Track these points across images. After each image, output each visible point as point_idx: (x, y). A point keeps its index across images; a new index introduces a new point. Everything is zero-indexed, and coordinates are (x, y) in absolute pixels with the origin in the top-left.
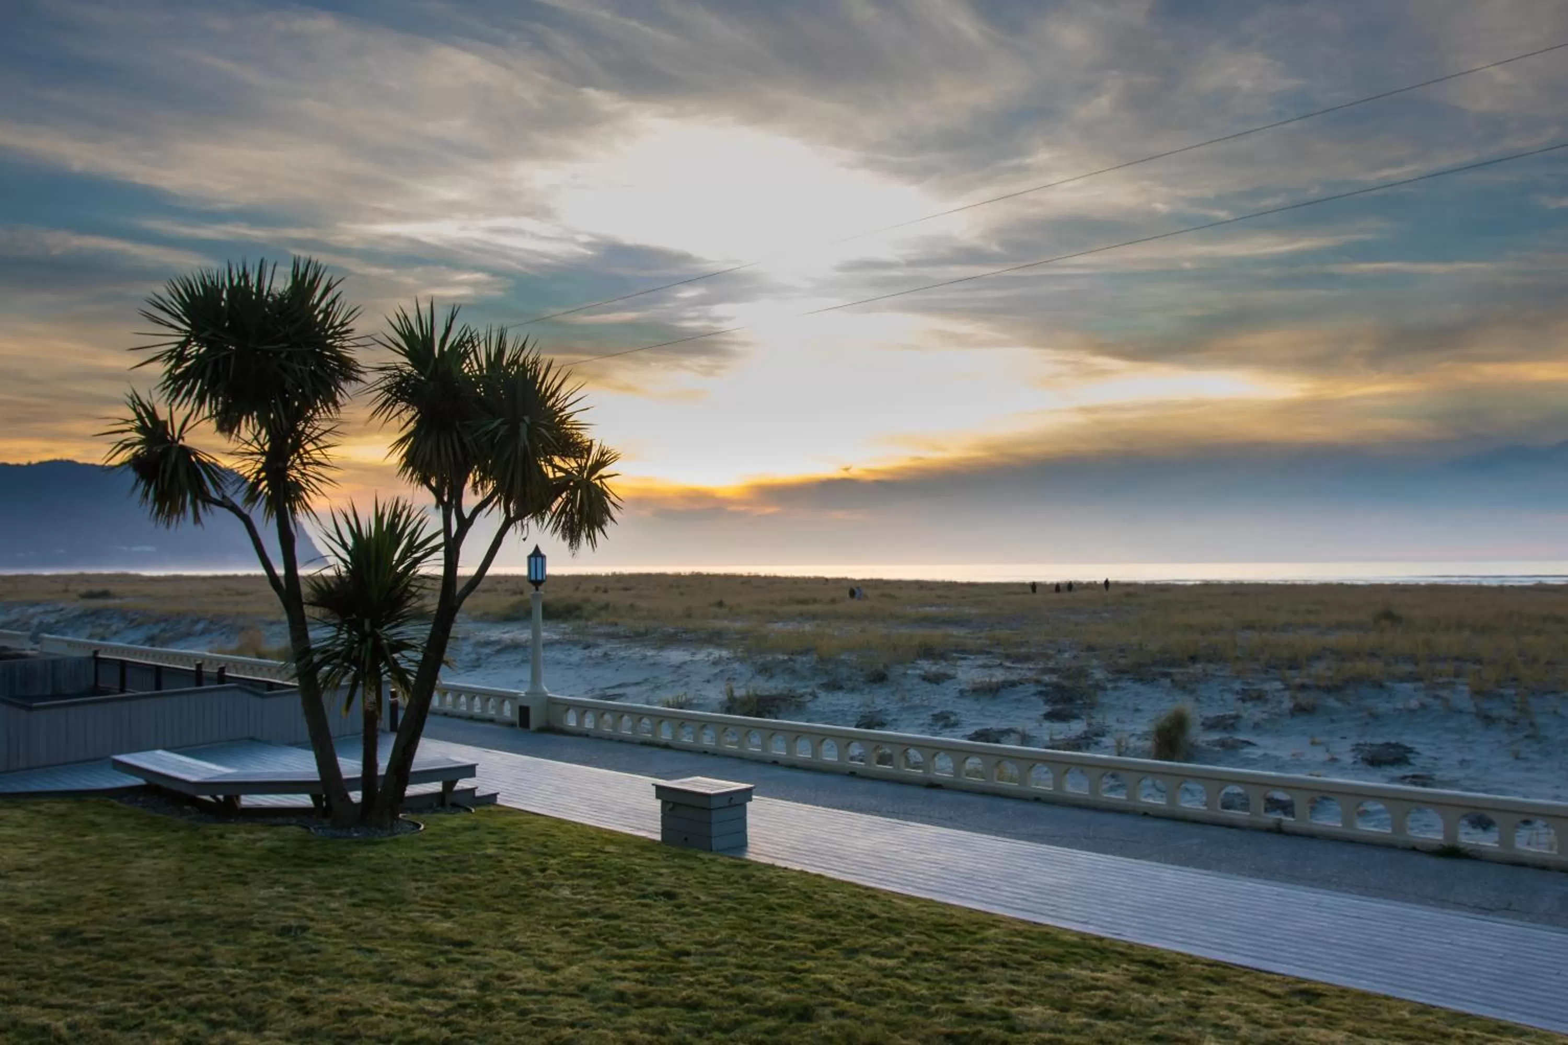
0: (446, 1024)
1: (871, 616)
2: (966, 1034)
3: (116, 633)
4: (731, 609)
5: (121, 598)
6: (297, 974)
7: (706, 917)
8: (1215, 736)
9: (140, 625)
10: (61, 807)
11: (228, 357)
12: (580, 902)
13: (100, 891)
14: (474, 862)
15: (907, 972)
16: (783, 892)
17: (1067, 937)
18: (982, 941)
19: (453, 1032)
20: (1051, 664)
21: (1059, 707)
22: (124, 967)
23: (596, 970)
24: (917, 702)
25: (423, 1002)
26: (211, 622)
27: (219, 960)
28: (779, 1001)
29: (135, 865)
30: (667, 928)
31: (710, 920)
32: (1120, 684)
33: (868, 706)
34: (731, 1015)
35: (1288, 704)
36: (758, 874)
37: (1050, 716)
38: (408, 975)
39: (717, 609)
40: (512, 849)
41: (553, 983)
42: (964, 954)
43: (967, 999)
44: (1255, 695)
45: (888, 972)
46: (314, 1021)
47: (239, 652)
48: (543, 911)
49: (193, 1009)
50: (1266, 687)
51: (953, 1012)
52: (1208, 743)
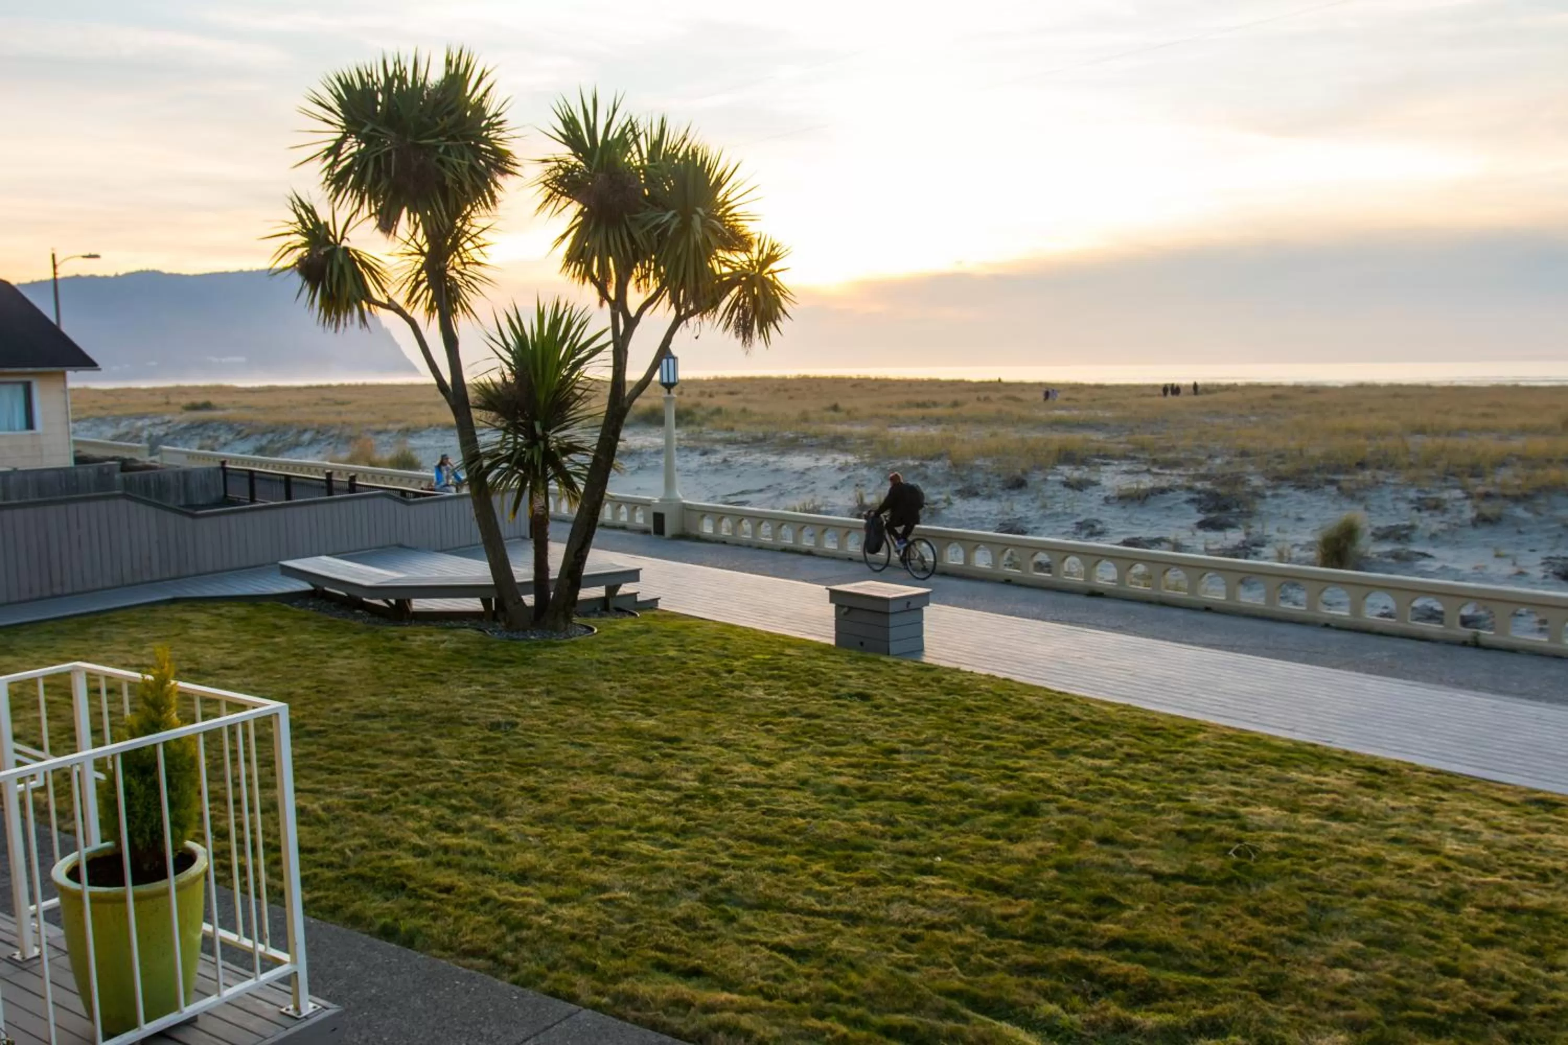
0: (679, 813)
1: (1000, 419)
2: (1197, 831)
3: (225, 444)
4: (848, 412)
5: (223, 409)
6: (521, 765)
7: (906, 717)
8: (1387, 547)
9: (248, 436)
10: (240, 611)
11: (389, 154)
12: (776, 702)
13: (307, 688)
14: (658, 663)
15: (1125, 772)
16: (977, 695)
17: (1279, 743)
18: (1194, 744)
19: (688, 820)
20: (1202, 470)
21: (1213, 515)
22: (355, 757)
23: (811, 765)
24: (1060, 510)
25: (648, 792)
26: (318, 432)
27: (441, 752)
28: (1001, 797)
29: (330, 664)
30: (871, 728)
31: (912, 720)
32: (1281, 491)
33: (1007, 514)
34: (957, 809)
35: (1469, 514)
36: (947, 677)
37: (1202, 525)
38: (628, 768)
39: (832, 413)
40: (692, 651)
41: (771, 777)
42: (1180, 756)
43: (1191, 798)
44: (1433, 503)
45: (1103, 772)
46: (550, 808)
47: (351, 460)
48: (741, 710)
49: (433, 795)
50: (1445, 495)
51: (1180, 810)
52: (1379, 555)
